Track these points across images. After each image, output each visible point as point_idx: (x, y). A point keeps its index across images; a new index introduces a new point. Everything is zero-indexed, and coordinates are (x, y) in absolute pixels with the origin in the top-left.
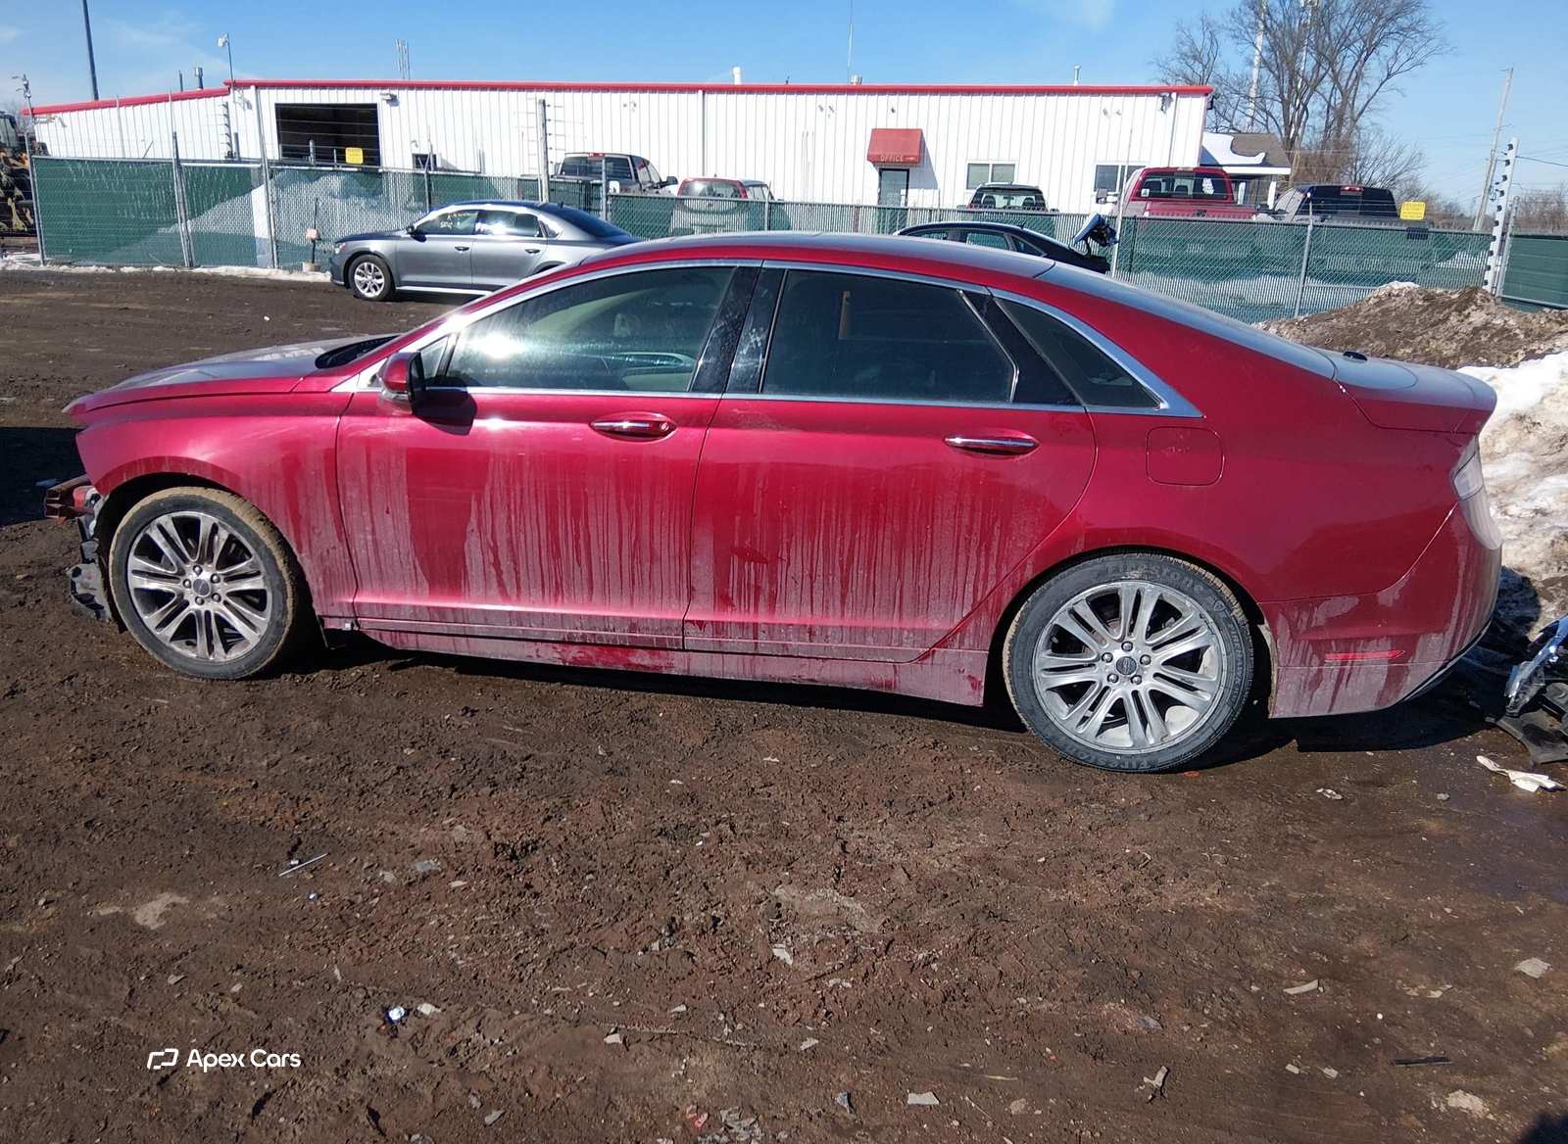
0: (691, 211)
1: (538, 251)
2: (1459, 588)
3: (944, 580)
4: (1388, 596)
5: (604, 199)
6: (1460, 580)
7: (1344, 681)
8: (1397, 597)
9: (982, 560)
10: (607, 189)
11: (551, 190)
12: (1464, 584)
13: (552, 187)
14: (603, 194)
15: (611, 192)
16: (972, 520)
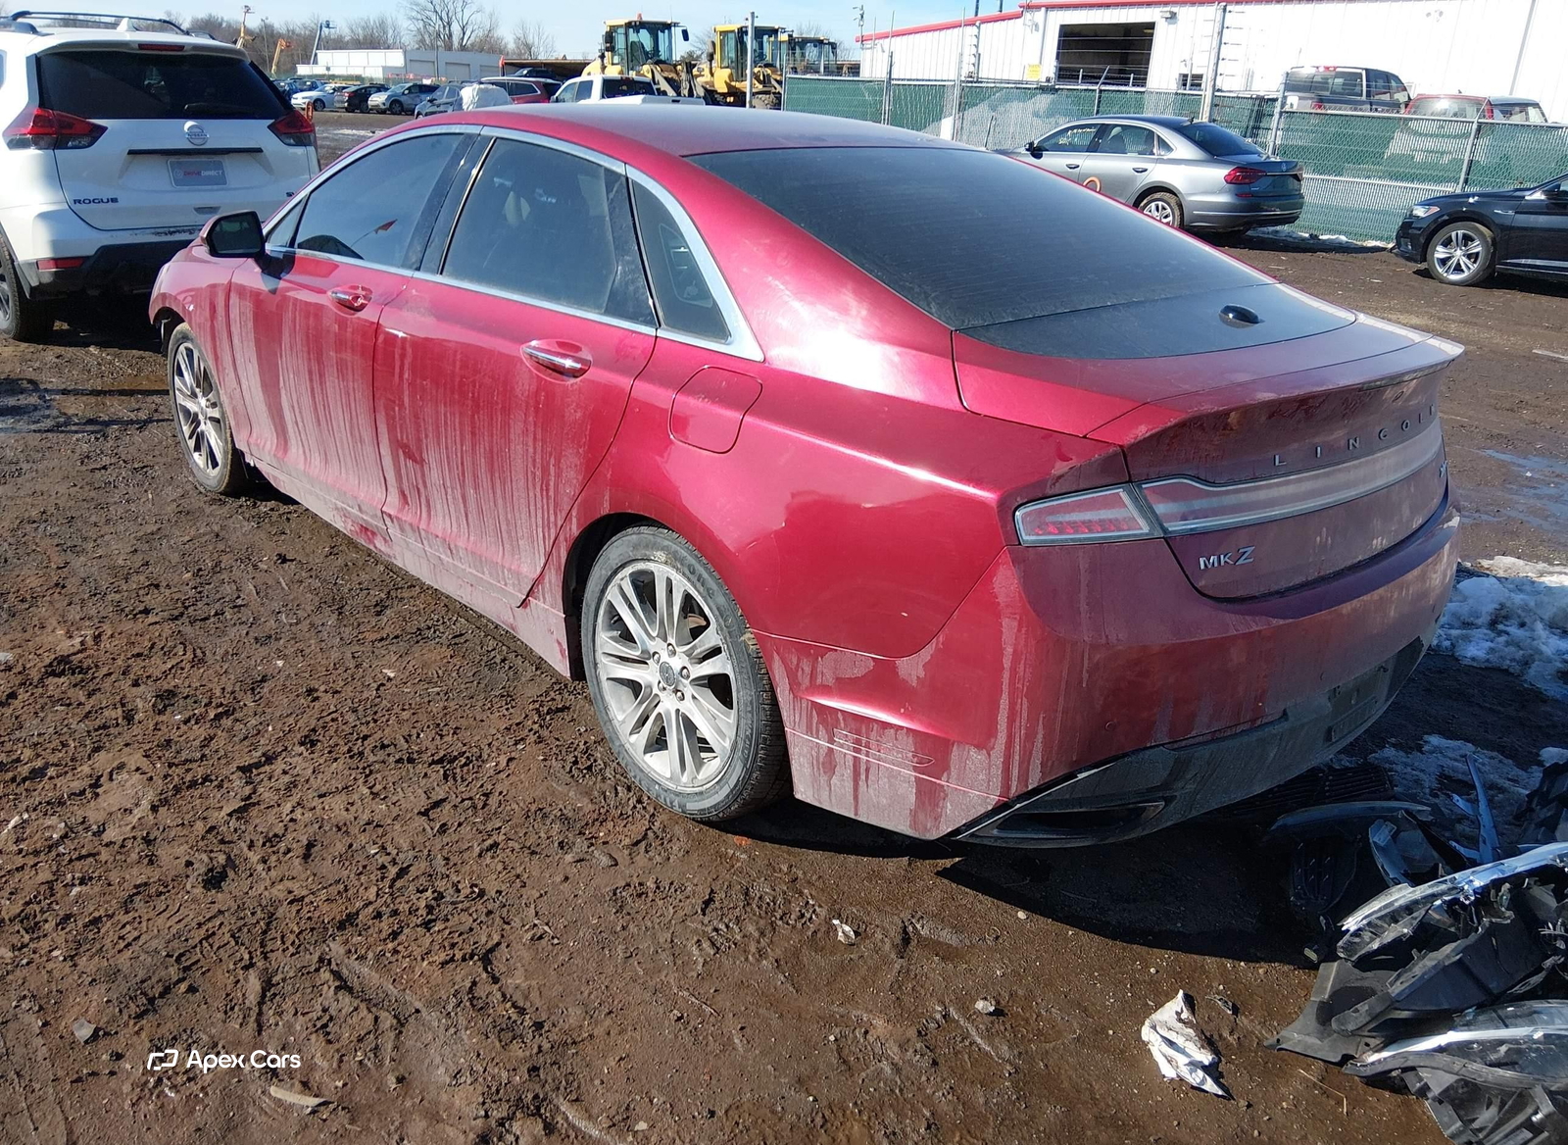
0: (1416, 133)
1: (1146, 170)
2: (1005, 687)
3: (523, 516)
4: (912, 668)
5: (1277, 116)
6: (1006, 675)
7: (863, 777)
8: (922, 674)
9: (545, 501)
10: (1283, 105)
11: (1214, 105)
12: (1012, 683)
13: (1216, 101)
14: (1277, 110)
15: (1287, 108)
16: (535, 448)
